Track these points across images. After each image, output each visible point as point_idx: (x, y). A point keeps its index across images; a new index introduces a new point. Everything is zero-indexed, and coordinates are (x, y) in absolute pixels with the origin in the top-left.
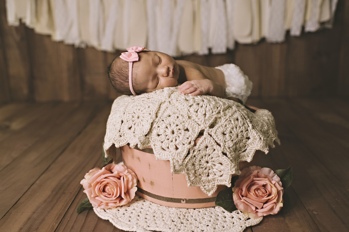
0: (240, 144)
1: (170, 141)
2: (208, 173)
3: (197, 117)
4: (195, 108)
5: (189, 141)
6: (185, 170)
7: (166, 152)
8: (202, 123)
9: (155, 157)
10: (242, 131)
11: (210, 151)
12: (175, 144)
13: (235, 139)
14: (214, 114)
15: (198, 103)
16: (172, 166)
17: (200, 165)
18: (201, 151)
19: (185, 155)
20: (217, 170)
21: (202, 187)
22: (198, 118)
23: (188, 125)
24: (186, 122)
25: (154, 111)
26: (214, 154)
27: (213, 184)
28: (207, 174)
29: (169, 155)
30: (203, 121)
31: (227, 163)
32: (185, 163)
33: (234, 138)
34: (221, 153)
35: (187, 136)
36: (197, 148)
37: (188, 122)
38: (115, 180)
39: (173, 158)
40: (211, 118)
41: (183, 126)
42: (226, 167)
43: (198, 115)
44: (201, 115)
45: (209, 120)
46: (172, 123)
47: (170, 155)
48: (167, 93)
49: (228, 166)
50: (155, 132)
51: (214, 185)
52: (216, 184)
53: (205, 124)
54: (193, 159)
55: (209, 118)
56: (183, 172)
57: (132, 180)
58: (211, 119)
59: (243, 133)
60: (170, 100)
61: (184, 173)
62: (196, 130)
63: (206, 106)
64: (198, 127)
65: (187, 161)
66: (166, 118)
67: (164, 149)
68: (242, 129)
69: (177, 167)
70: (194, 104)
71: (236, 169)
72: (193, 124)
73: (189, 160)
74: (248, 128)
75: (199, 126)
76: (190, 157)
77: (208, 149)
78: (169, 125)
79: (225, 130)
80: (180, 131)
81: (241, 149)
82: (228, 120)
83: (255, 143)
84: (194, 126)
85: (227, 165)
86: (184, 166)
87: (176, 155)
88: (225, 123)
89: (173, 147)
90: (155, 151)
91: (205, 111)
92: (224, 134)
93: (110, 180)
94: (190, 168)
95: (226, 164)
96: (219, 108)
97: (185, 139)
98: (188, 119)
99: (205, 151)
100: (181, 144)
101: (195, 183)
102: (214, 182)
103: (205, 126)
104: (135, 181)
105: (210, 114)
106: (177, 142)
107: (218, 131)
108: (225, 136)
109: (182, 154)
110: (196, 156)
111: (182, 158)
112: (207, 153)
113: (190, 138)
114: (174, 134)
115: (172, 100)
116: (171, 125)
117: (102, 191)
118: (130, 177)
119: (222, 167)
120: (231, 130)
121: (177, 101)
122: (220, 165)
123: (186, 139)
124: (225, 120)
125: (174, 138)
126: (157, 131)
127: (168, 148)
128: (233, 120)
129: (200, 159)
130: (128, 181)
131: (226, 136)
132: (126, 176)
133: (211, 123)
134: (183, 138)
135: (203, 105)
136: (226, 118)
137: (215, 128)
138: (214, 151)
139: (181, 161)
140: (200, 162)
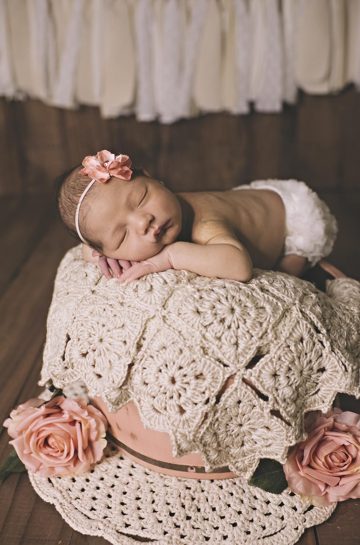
0: (305, 385)
1: (168, 398)
2: (243, 442)
3: (221, 350)
4: (216, 331)
5: (206, 398)
6: (200, 447)
7: (161, 417)
8: (232, 361)
9: (143, 423)
10: (311, 361)
11: (246, 409)
12: (178, 405)
13: (296, 381)
14: (254, 341)
15: (223, 317)
16: (173, 446)
17: (227, 432)
18: (228, 410)
19: (199, 423)
20: (259, 438)
21: (232, 467)
22: (223, 352)
23: (204, 367)
24: (199, 363)
25: (133, 339)
26: (254, 413)
27: (252, 458)
28: (240, 444)
29: (168, 424)
30: (233, 358)
31: (280, 429)
32: (200, 435)
33: (295, 379)
34: (268, 414)
35: (203, 390)
36: (222, 405)
37: (203, 361)
38: (66, 428)
39: (175, 429)
40: (250, 349)
41: (192, 369)
42: (277, 436)
43: (223, 346)
44: (230, 347)
45: (244, 354)
46: (170, 363)
47: (170, 425)
48: (161, 296)
49: (281, 433)
50: (137, 379)
51: (254, 459)
52: (257, 458)
53: (236, 362)
54: (214, 425)
55: (244, 350)
56: (196, 450)
57: (97, 428)
58: (250, 351)
59: (313, 363)
60: (164, 313)
61: (197, 452)
62: (218, 377)
63: (237, 326)
64: (224, 371)
65: (202, 432)
66: (157, 353)
67: (157, 411)
68: (310, 356)
69: (184, 446)
70: (215, 322)
71: (296, 437)
72: (213, 365)
73: (207, 429)
74: (323, 352)
75: (226, 368)
76: (208, 423)
77: (241, 405)
78: (164, 366)
79: (277, 369)
80: (186, 380)
81: (309, 392)
82: (284, 346)
83: (335, 379)
84: (216, 370)
85: (280, 431)
86: (197, 441)
87: (181, 423)
88: (278, 354)
89: (175, 410)
90: (142, 412)
91: (237, 337)
92: (275, 375)
93: (56, 429)
94: (210, 441)
95: (278, 429)
96: (264, 325)
97: (197, 396)
98: (202, 356)
99: (236, 409)
100: (189, 404)
101: (220, 462)
102: (253, 455)
103: (237, 368)
104: (103, 428)
105: (247, 342)
106: (183, 399)
107: (263, 371)
108: (277, 379)
109: (192, 422)
110: (220, 420)
111: (193, 429)
112: (240, 411)
113: (207, 392)
114: (176, 384)
115: (169, 312)
116: (168, 367)
117: (42, 446)
118: (92, 422)
119: (270, 434)
120: (290, 366)
121: (180, 314)
122: (265, 430)
123: (200, 396)
124: (277, 347)
125: (175, 392)
126: (142, 378)
127: (165, 409)
128: (293, 344)
129: (228, 423)
130: (89, 430)
131: (280, 379)
132: (86, 421)
133: (250, 359)
134: (194, 393)
135: (233, 325)
136: (278, 343)
137: (258, 366)
138: (253, 409)
139: (191, 435)
140: (228, 427)
